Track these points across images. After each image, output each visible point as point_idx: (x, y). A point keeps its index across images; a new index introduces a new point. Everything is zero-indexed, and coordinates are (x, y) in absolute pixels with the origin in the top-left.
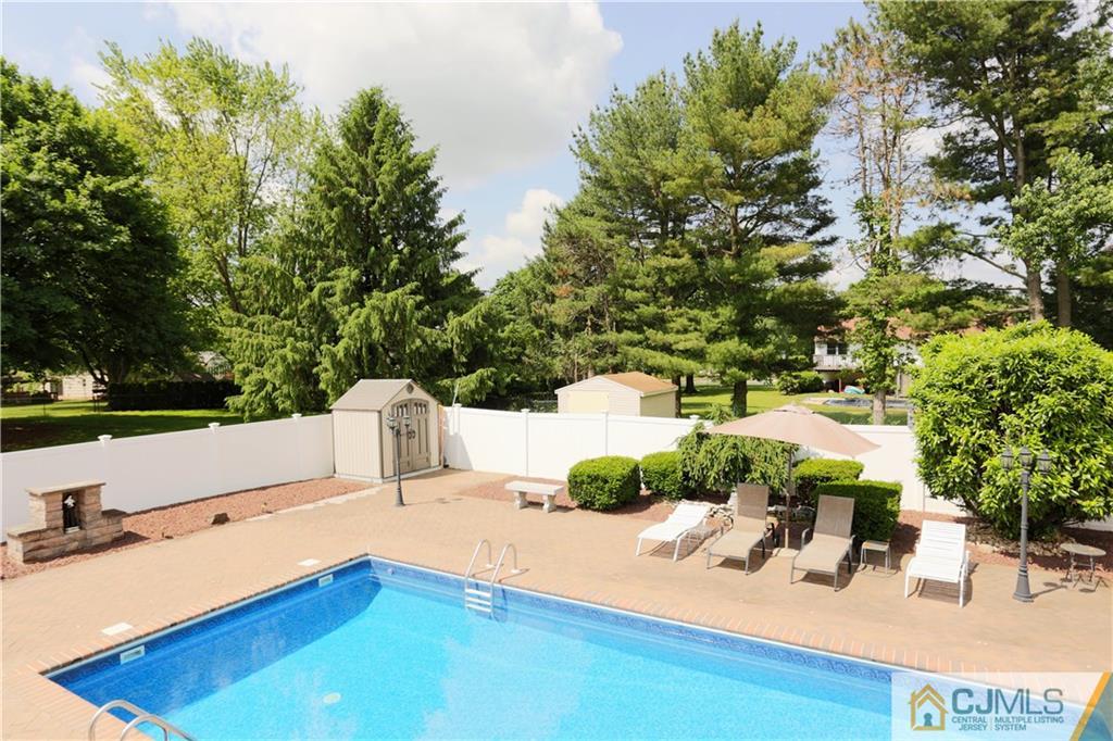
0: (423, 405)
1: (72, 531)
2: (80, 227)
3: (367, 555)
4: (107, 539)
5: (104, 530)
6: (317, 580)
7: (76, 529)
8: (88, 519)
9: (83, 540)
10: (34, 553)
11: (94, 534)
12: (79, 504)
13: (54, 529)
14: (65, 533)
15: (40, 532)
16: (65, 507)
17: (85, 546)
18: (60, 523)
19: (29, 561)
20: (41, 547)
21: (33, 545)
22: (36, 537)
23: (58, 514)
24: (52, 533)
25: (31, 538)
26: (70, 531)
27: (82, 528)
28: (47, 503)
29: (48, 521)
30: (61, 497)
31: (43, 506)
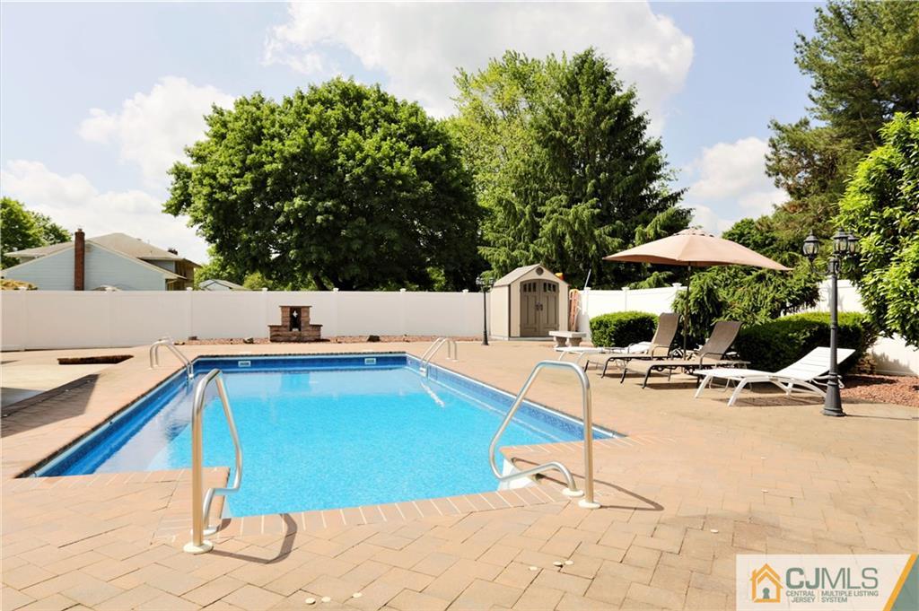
0: (553, 287)
1: (295, 330)
2: (400, 182)
3: (404, 353)
4: (311, 338)
5: (311, 333)
6: (363, 359)
7: (297, 330)
8: (302, 325)
9: (300, 335)
10: (275, 338)
11: (305, 334)
12: (299, 316)
13: (286, 327)
14: (291, 330)
15: (278, 327)
16: (292, 316)
17: (300, 340)
18: (288, 324)
19: (272, 341)
20: (278, 335)
21: (274, 333)
22: (276, 329)
23: (288, 319)
24: (284, 329)
25: (274, 329)
26: (294, 330)
27: (300, 330)
28: (283, 312)
29: (283, 321)
30: (289, 310)
31: (281, 313)
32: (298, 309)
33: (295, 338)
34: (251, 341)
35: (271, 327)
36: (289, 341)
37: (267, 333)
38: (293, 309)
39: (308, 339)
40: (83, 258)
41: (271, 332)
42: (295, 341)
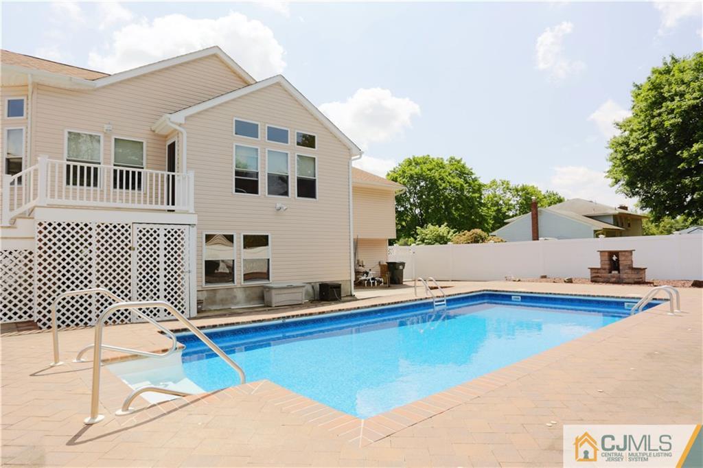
4: (631, 281)
5: (629, 276)
6: (623, 303)
7: (616, 272)
8: (621, 268)
9: (619, 278)
10: (595, 279)
11: (625, 276)
12: (618, 260)
13: (604, 269)
14: (610, 272)
15: (598, 269)
16: (611, 260)
17: (619, 282)
18: (607, 267)
19: (592, 281)
20: (598, 277)
21: (594, 275)
22: (596, 271)
23: (607, 262)
24: (604, 271)
25: (594, 271)
26: (613, 272)
27: (619, 272)
28: (601, 256)
29: (602, 265)
30: (607, 254)
31: (599, 257)
32: (617, 253)
33: (613, 280)
34: (570, 281)
35: (592, 269)
36: (608, 282)
37: (588, 275)
38: (611, 254)
39: (627, 281)
40: (537, 219)
41: (592, 273)
42: (614, 283)
